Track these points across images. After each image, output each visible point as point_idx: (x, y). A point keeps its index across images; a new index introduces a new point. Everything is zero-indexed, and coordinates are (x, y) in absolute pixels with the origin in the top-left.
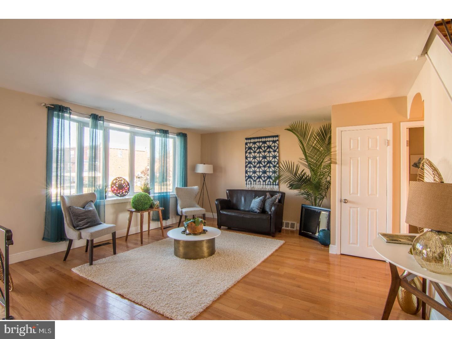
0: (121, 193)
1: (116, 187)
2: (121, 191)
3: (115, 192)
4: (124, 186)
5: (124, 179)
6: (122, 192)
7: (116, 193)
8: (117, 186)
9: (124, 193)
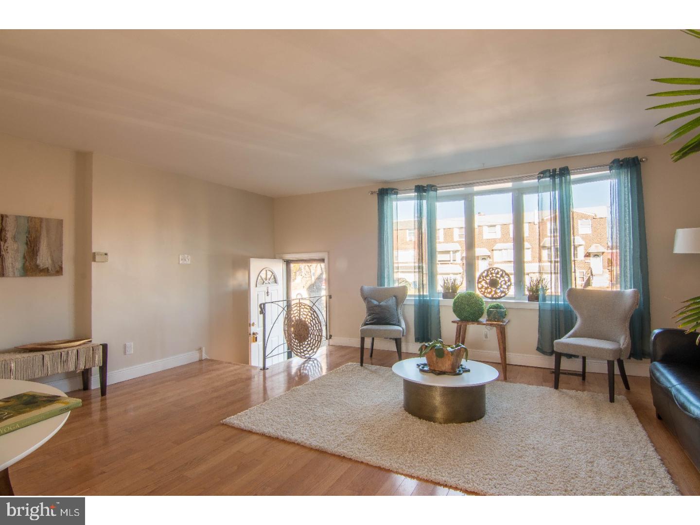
0: (493, 293)
1: (486, 283)
2: (494, 289)
3: (483, 290)
4: (501, 282)
5: (502, 270)
6: (495, 291)
7: (484, 292)
8: (488, 281)
9: (499, 294)
